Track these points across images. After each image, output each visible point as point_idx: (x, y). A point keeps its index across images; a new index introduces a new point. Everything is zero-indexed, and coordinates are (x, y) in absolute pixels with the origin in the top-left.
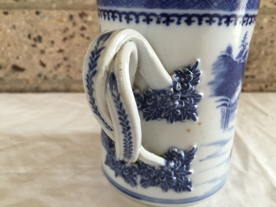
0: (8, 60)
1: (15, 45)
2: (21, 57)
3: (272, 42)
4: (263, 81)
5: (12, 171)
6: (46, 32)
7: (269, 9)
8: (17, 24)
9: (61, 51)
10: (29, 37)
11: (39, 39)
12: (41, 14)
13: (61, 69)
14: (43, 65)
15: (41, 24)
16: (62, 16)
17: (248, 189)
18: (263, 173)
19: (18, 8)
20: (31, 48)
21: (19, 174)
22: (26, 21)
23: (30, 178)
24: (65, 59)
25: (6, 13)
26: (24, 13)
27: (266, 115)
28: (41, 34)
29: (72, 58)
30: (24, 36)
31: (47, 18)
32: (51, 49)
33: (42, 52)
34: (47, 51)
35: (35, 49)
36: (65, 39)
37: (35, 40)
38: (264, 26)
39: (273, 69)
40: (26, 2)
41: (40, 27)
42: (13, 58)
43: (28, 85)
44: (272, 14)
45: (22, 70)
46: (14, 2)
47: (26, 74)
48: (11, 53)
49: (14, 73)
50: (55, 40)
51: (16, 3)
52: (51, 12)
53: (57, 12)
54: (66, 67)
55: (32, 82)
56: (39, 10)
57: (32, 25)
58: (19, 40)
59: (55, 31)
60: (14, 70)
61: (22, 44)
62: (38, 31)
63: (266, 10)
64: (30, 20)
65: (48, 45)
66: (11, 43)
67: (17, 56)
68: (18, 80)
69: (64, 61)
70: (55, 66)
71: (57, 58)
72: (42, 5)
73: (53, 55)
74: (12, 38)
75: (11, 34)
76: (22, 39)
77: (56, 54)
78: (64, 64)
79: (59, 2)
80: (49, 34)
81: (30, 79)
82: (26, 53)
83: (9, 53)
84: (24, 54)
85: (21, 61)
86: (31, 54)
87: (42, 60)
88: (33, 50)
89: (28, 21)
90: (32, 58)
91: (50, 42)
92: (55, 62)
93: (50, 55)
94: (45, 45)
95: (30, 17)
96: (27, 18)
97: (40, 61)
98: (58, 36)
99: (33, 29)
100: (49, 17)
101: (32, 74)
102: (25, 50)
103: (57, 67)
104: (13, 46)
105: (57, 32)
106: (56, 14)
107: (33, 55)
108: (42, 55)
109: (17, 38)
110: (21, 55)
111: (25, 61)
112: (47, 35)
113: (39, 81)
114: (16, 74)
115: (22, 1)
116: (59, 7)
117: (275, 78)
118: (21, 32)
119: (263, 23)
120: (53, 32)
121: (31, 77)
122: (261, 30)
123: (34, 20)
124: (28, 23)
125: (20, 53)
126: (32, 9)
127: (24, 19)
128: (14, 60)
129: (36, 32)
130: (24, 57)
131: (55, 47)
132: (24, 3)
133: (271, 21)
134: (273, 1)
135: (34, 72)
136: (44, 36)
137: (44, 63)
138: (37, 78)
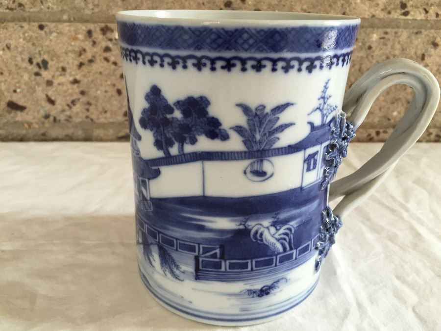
0: (2, 94)
1: (10, 72)
2: (18, 90)
4: (373, 127)
6: (54, 55)
7: (380, 19)
8: (13, 43)
9: (76, 82)
10: (30, 61)
11: (44, 64)
12: (46, 29)
13: (77, 108)
14: (52, 102)
15: (47, 43)
16: (76, 32)
19: (13, 20)
20: (33, 77)
21: (3, 251)
22: (24, 39)
24: (83, 93)
26: (22, 27)
28: (46, 57)
29: (92, 92)
30: (23, 60)
31: (55, 34)
32: (62, 79)
33: (49, 83)
34: (56, 82)
35: (38, 78)
36: (81, 65)
37: (38, 65)
38: (374, 46)
39: (389, 108)
40: (24, 11)
41: (44, 48)
42: (8, 92)
43: (30, 131)
44: (385, 27)
45: (22, 108)
46: (7, 11)
47: (27, 114)
48: (5, 84)
49: (10, 113)
50: (66, 65)
51: (10, 12)
52: (60, 26)
53: (69, 26)
54: (84, 104)
55: (37, 126)
56: (43, 23)
57: (34, 44)
58: (16, 65)
59: (66, 53)
60: (9, 109)
61: (19, 71)
62: (42, 53)
63: (377, 22)
64: (31, 38)
65: (58, 73)
66: (4, 71)
67: (14, 88)
68: (15, 122)
69: (80, 96)
70: (69, 103)
71: (70, 91)
72: (47, 15)
73: (65, 88)
74: (6, 63)
75: (3, 57)
76: (19, 64)
77: (69, 86)
78: (81, 100)
79: (71, 12)
80: (58, 57)
81: (33, 121)
82: (25, 84)
83: (3, 84)
84: (23, 86)
85: (20, 95)
86: (33, 86)
87: (50, 94)
88: (35, 80)
89: (28, 38)
90: (35, 91)
91: (60, 70)
92: (68, 98)
93: (60, 87)
94: (52, 73)
95: (31, 33)
96: (26, 35)
97: (47, 96)
98: (71, 61)
99: (35, 49)
100: (58, 33)
101: (36, 114)
102: (25, 80)
103: (71, 105)
104: (7, 74)
105: (70, 54)
106: (67, 28)
107: (37, 87)
108: (49, 88)
109: (13, 63)
110: (19, 87)
111: (24, 96)
112: (55, 58)
113: (47, 125)
114: (12, 114)
115: (18, 9)
116: (72, 19)
117: (392, 121)
118: (18, 55)
119: (371, 40)
120: (64, 55)
121: (34, 118)
122: (369, 51)
123: (37, 37)
124: (28, 42)
125: (17, 85)
126: (34, 21)
127: (21, 35)
128: (9, 94)
129: (40, 54)
130: (23, 89)
131: (67, 76)
132: (22, 11)
133: (383, 38)
134: (386, 8)
135: (38, 112)
136: (52, 60)
137: (53, 98)
138: (43, 119)
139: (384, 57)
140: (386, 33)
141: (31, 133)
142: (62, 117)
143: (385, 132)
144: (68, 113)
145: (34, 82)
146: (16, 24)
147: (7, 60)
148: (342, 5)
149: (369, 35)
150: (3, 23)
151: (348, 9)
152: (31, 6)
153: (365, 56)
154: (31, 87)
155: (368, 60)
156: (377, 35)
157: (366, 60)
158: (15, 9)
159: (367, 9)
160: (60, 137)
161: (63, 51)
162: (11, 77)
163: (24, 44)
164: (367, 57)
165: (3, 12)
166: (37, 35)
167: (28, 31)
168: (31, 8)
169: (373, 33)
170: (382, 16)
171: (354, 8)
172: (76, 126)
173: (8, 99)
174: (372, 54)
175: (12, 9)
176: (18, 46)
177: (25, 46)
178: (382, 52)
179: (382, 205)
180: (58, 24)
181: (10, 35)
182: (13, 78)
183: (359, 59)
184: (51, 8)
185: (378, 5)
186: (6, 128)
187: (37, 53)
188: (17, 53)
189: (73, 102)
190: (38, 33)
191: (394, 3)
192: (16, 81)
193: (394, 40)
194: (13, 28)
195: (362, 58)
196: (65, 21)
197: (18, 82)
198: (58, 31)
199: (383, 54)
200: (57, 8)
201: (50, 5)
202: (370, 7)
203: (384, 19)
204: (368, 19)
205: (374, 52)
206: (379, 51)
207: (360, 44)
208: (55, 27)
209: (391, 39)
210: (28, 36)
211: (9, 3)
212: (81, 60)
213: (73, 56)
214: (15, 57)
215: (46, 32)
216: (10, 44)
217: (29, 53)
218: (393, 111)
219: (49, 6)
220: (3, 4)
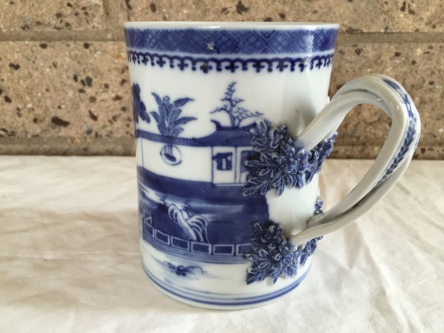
0: (47, 110)
1: (56, 89)
2: (63, 106)
3: (431, 83)
5: (36, 256)
6: (98, 73)
7: (424, 33)
8: (59, 61)
9: (118, 98)
10: (75, 78)
11: (89, 82)
12: (91, 48)
13: (118, 124)
14: (94, 118)
15: (92, 61)
16: (120, 50)
17: (345, 291)
18: (374, 272)
19: (60, 39)
20: (78, 93)
21: (45, 260)
22: (70, 57)
23: (58, 265)
24: (124, 109)
25: (44, 46)
26: (68, 45)
27: (408, 193)
28: (90, 74)
30: (68, 77)
31: (99, 53)
32: (104, 96)
33: (93, 99)
34: (99, 99)
35: (82, 94)
36: (123, 82)
37: (82, 82)
38: (418, 60)
39: (434, 125)
40: (70, 30)
41: (89, 66)
42: (53, 108)
43: (73, 146)
44: (430, 41)
45: (65, 124)
46: (55, 30)
47: (70, 129)
48: (50, 100)
49: (54, 128)
50: (109, 83)
51: (58, 31)
52: (104, 45)
53: (113, 44)
54: (125, 120)
55: (79, 141)
56: (88, 42)
57: (79, 62)
58: (62, 82)
59: (109, 71)
60: (54, 124)
61: (65, 88)
62: (87, 70)
63: (420, 36)
64: (76, 56)
65: (102, 90)
66: (50, 87)
67: (59, 104)
68: (59, 137)
69: (122, 112)
70: (111, 119)
71: (112, 107)
72: (93, 34)
73: (107, 104)
74: (52, 81)
75: (50, 74)
76: (65, 81)
77: (111, 102)
78: (122, 116)
79: (116, 31)
80: (102, 75)
81: (76, 136)
82: (70, 100)
83: (48, 100)
84: (68, 103)
85: (64, 111)
86: (76, 103)
87: (93, 110)
88: (79, 96)
89: (74, 56)
90: (79, 108)
91: (103, 87)
92: (110, 114)
93: (103, 103)
94: (96, 90)
95: (77, 52)
96: (72, 53)
97: (90, 112)
98: (114, 78)
99: (80, 67)
100: (102, 51)
101: (79, 130)
102: (69, 96)
103: (113, 121)
104: (53, 91)
105: (113, 71)
106: (111, 47)
107: (80, 103)
108: (92, 104)
109: (59, 80)
110: (64, 104)
111: (69, 112)
112: (98, 76)
113: (89, 140)
114: (57, 130)
115: (65, 28)
116: (116, 38)
117: (438, 138)
118: (64, 73)
119: (415, 55)
120: (108, 72)
121: (77, 133)
122: (412, 66)
123: (82, 56)
124: (74, 60)
125: (62, 101)
126: (79, 40)
127: (67, 54)
128: (54, 110)
129: (85, 72)
130: (68, 106)
131: (110, 92)
132: (69, 31)
133: (428, 53)
134: (431, 22)
135: (81, 127)
136: (96, 77)
137: (95, 114)
138: (85, 135)
139: (429, 73)
140: (431, 47)
141: (73, 147)
142: (103, 133)
143: (431, 149)
144: (109, 129)
145: (78, 99)
146: (63, 43)
147: (53, 77)
148: (385, 20)
149: (412, 49)
150: (50, 42)
151: (391, 23)
152: (77, 25)
153: (409, 71)
154: (75, 103)
155: (412, 75)
156: (421, 49)
157: (410, 75)
158: (63, 29)
159: (410, 23)
160: (101, 152)
161: (107, 68)
162: (56, 94)
163: (70, 62)
164: (411, 72)
165: (51, 32)
166: (82, 53)
167: (74, 49)
168: (77, 27)
169: (417, 48)
170: (427, 31)
171: (398, 23)
172: (116, 142)
173: (53, 114)
174: (417, 69)
175: (59, 29)
176: (64, 64)
177: (71, 64)
178: (426, 66)
179: (433, 223)
180: (103, 42)
181: (57, 54)
182: (58, 94)
183: (403, 74)
184: (96, 27)
185: (422, 19)
186: (50, 142)
187: (81, 71)
188: (63, 71)
189: (115, 118)
190: (83, 52)
191: (439, 17)
192: (61, 97)
193: (439, 55)
194: (60, 46)
195: (405, 73)
196: (109, 40)
197: (63, 99)
198: (102, 49)
199: (428, 69)
200: (102, 27)
201: (96, 24)
202: (414, 21)
203: (428, 33)
204: (411, 33)
205: (418, 67)
206: (424, 66)
207: (403, 59)
208: (99, 46)
209: (436, 53)
210: (74, 54)
211: (57, 23)
212: (123, 78)
213: (116, 73)
214: (61, 74)
215: (90, 50)
216: (57, 62)
217: (74, 70)
218: (439, 128)
219: (94, 25)
220: (51, 24)
